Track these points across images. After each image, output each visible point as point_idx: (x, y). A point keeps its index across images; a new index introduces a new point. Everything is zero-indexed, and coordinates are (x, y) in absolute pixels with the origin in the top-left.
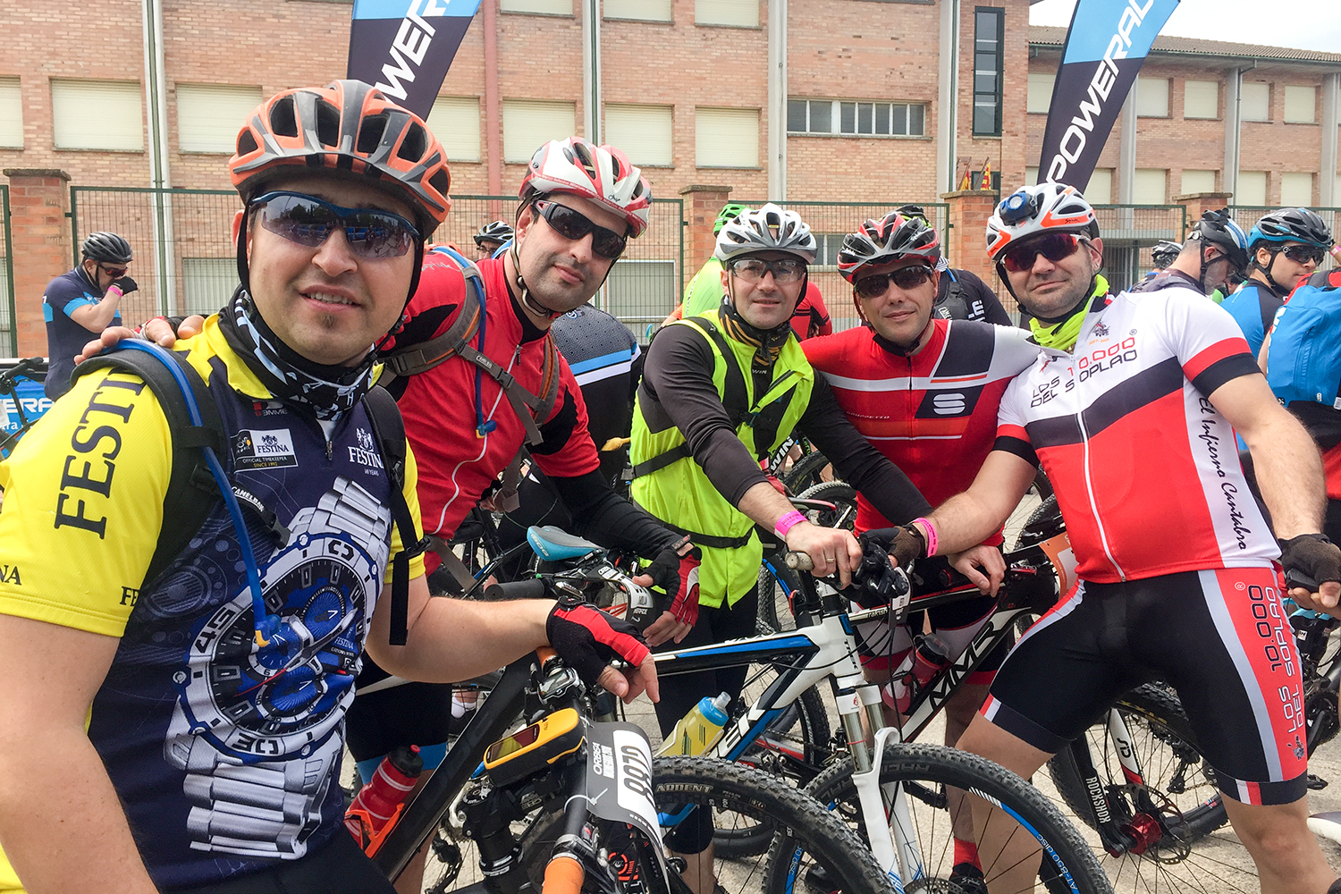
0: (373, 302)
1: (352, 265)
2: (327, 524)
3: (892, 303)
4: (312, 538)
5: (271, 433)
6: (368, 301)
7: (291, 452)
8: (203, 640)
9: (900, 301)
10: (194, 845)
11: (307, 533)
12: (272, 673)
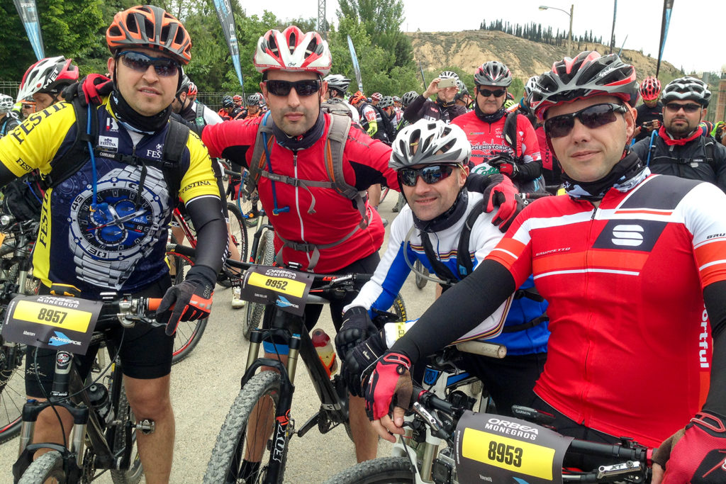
0: (165, 93)
1: (157, 79)
2: (129, 176)
3: (576, 143)
4: (118, 180)
5: (110, 138)
6: (163, 92)
7: (117, 147)
8: (74, 206)
9: (585, 141)
10: (78, 277)
11: (117, 178)
12: (100, 225)
